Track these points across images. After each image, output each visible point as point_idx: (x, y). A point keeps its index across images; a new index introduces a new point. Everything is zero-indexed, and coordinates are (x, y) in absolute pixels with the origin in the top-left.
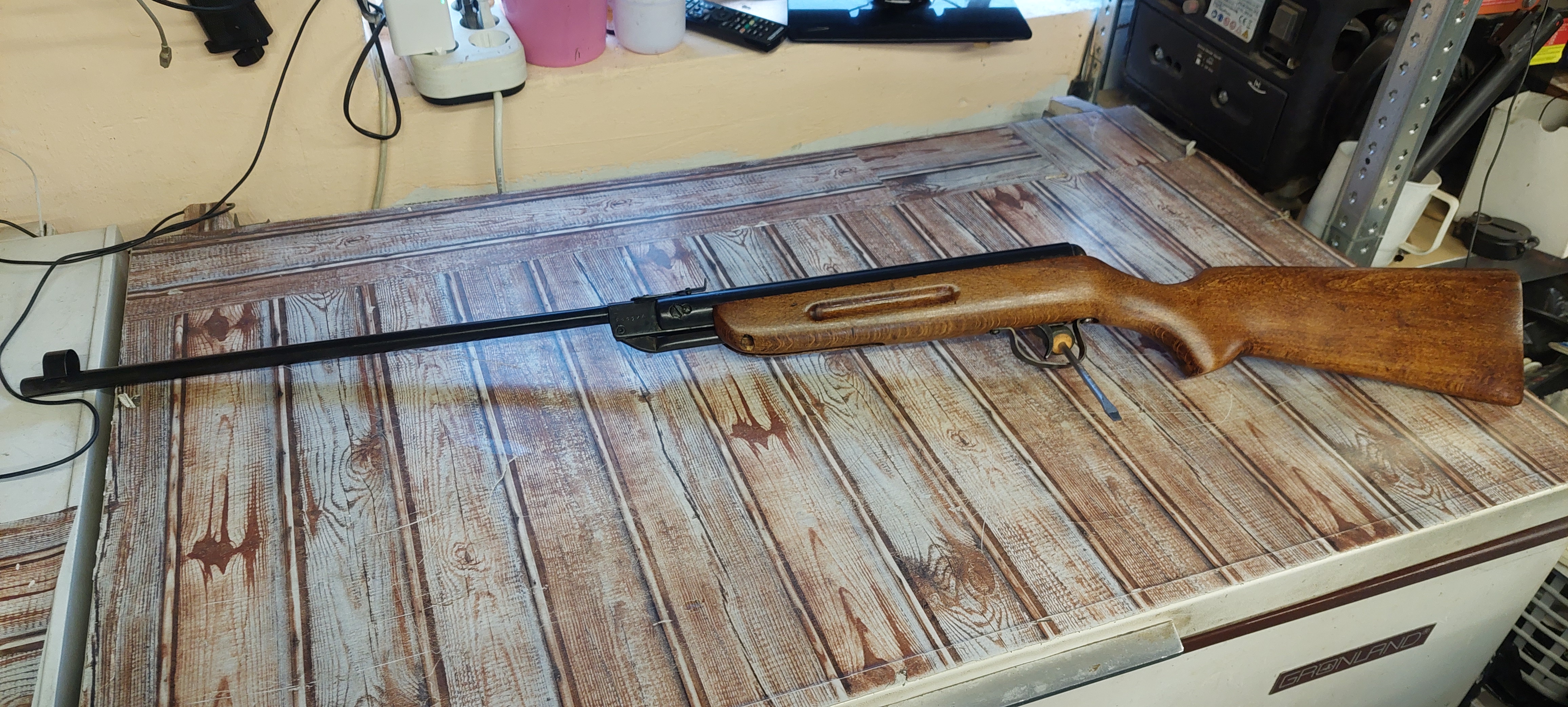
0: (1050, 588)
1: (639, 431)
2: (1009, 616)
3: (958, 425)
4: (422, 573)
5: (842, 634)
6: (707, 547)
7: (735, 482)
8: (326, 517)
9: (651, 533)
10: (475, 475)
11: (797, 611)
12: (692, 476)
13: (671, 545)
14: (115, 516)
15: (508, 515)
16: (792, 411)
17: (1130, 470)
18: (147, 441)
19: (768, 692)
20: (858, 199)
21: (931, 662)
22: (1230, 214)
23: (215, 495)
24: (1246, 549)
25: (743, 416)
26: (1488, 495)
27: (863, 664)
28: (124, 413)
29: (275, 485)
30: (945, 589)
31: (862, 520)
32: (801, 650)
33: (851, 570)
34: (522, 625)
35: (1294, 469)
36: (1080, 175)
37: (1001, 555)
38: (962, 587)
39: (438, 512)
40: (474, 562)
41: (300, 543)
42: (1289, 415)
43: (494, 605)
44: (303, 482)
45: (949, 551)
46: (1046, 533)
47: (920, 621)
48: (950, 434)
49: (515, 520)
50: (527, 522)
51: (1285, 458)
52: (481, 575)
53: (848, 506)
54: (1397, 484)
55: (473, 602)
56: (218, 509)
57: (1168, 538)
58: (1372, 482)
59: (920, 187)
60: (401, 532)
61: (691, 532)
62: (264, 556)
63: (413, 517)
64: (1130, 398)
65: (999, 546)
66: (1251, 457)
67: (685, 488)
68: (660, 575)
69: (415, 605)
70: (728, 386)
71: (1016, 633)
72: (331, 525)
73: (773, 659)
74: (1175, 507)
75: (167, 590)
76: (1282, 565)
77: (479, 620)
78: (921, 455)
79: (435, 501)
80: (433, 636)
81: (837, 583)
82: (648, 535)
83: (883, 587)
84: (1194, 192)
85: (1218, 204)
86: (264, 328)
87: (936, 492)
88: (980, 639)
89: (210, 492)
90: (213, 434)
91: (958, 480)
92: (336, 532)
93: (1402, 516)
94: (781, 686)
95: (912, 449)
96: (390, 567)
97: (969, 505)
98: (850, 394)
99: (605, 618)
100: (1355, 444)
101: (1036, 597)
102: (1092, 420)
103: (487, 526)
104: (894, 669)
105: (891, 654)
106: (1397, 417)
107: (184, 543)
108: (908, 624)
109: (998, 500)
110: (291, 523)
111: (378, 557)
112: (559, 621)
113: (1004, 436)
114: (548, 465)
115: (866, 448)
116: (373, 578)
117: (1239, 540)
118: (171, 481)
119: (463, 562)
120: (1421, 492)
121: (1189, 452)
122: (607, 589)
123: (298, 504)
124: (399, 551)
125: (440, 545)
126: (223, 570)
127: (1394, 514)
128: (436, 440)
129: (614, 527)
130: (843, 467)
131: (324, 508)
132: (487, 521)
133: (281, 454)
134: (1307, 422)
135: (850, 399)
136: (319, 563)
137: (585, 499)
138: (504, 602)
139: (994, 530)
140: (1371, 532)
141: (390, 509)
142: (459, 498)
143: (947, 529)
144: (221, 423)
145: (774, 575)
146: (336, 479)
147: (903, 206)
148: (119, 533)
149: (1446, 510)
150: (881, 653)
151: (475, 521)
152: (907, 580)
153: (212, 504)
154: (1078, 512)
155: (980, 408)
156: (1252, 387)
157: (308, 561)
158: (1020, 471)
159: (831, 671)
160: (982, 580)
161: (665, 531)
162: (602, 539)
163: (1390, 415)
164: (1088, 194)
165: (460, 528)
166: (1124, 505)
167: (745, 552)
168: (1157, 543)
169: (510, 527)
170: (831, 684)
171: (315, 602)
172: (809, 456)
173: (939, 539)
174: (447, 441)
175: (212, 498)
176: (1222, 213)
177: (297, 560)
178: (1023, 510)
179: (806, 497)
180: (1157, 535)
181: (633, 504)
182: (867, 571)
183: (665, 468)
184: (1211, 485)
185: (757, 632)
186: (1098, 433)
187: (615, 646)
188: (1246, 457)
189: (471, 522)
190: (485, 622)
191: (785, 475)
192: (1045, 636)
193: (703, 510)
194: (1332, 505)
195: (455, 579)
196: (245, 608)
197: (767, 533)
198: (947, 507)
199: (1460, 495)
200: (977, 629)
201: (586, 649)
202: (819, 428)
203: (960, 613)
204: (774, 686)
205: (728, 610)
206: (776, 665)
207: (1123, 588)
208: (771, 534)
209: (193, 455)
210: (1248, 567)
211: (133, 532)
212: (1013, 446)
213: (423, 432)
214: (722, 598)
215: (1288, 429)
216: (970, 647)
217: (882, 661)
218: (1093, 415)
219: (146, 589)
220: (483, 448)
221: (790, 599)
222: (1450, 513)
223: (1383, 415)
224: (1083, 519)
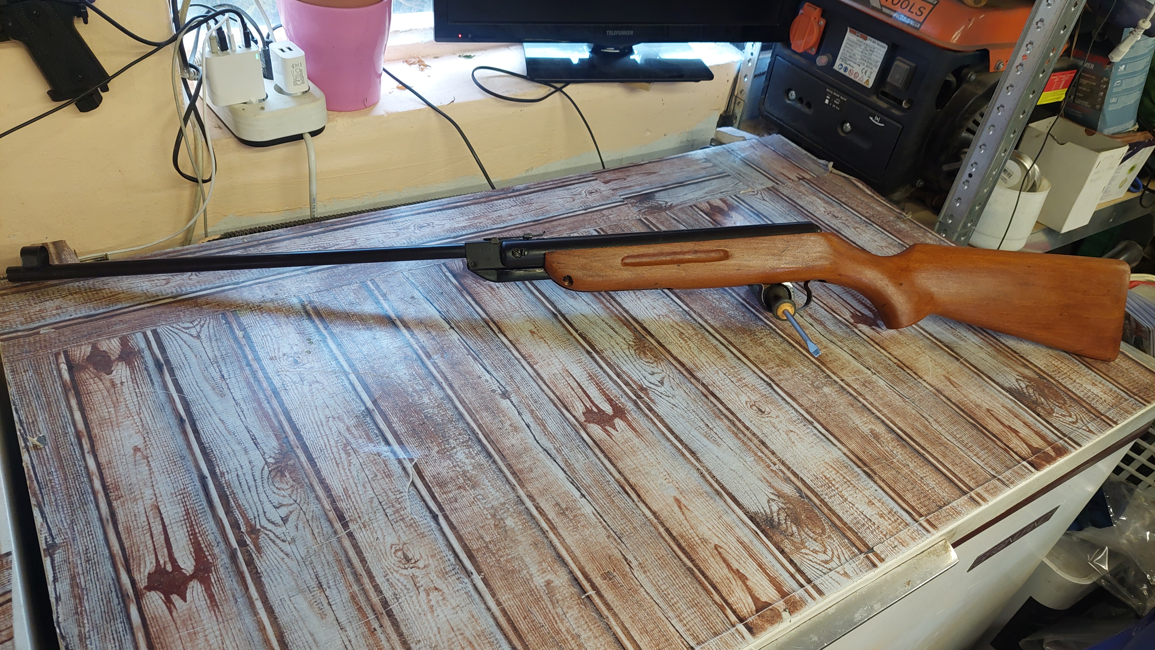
0: (864, 525)
1: (511, 425)
2: (844, 552)
3: (752, 397)
4: (371, 577)
5: (730, 584)
6: (601, 522)
7: (602, 463)
8: (266, 534)
9: (551, 515)
10: (387, 480)
11: (689, 569)
12: (567, 461)
13: (571, 524)
14: (57, 557)
15: (428, 513)
16: (624, 396)
17: (883, 422)
18: (66, 479)
19: (692, 645)
20: (611, 215)
21: (803, 599)
22: (873, 216)
23: (152, 525)
24: (980, 476)
25: (589, 404)
26: (1111, 417)
27: (754, 608)
28: (33, 453)
29: (207, 509)
30: (791, 536)
31: (711, 485)
32: (704, 604)
33: (717, 529)
34: (474, 613)
35: (988, 410)
36: (763, 189)
37: (820, 501)
38: (802, 533)
39: (366, 517)
40: (413, 561)
41: (250, 563)
42: (970, 369)
43: (444, 599)
44: (233, 503)
45: (783, 503)
46: (845, 480)
47: (783, 566)
48: (749, 406)
49: (435, 517)
50: (446, 517)
51: (979, 402)
52: (424, 572)
53: (696, 475)
54: (1054, 415)
55: (424, 598)
56: (160, 539)
57: (928, 474)
58: (1038, 415)
59: (653, 203)
60: (339, 540)
61: (583, 511)
62: (219, 579)
63: (345, 526)
64: (862, 364)
65: (816, 495)
66: (957, 403)
67: (565, 472)
68: (572, 552)
69: (375, 608)
70: (567, 379)
71: (854, 565)
72: (274, 542)
73: (686, 615)
74: (923, 448)
75: (134, 625)
76: (1007, 486)
77: (436, 615)
78: (735, 425)
79: (360, 509)
80: (400, 635)
81: (711, 541)
82: (550, 517)
83: (746, 540)
84: (843, 200)
85: (862, 208)
86: (146, 359)
87: (756, 454)
88: (832, 573)
89: (146, 523)
90: (130, 466)
91: (769, 443)
92: (280, 548)
93: (1066, 439)
94: (700, 637)
95: (725, 420)
96: (339, 574)
97: (783, 463)
98: (663, 378)
99: (541, 597)
100: (1018, 387)
101: (857, 533)
102: (843, 384)
103: (412, 525)
104: (779, 609)
105: (771, 596)
106: (1036, 364)
107: (137, 577)
108: (775, 568)
109: (802, 456)
110: (235, 545)
111: (326, 567)
112: (504, 605)
113: (788, 403)
114: (446, 464)
115: (692, 423)
116: (329, 588)
117: (973, 470)
118: (104, 516)
119: (403, 562)
120: (1071, 420)
121: (916, 403)
122: (533, 570)
123: (235, 525)
124: (344, 559)
125: (378, 548)
126: (184, 599)
127: (1061, 438)
128: (341, 451)
129: (520, 513)
130: (681, 441)
131: (260, 525)
132: (412, 521)
133: (202, 479)
134: (983, 373)
135: (665, 382)
136: (273, 579)
137: (487, 491)
138: (451, 594)
139: (808, 481)
140: (1053, 454)
141: (323, 521)
142: (380, 503)
143: (775, 485)
144: (135, 454)
145: (661, 540)
146: (263, 496)
147: (646, 219)
148: (67, 574)
149: (1090, 431)
150: (764, 597)
151: (401, 522)
152: (762, 532)
153: (152, 535)
154: (860, 460)
155: (762, 382)
156: (938, 349)
157: (263, 579)
158: (809, 431)
159: (733, 618)
160: (814, 524)
161: (563, 513)
162: (513, 525)
163: (1031, 363)
164: (774, 204)
165: (390, 530)
166: (889, 451)
167: (632, 523)
168: (922, 478)
169: (433, 524)
170: (737, 630)
171: (283, 619)
172: (651, 434)
173: (772, 494)
174: (351, 451)
175: (150, 528)
176: (867, 215)
177: (252, 580)
178: (822, 462)
179: (662, 470)
180: (919, 471)
181: (528, 491)
182: (729, 528)
183: (543, 456)
184: (940, 429)
185: (666, 593)
186: (851, 395)
187: (558, 621)
188: (954, 404)
189: (398, 524)
190: (441, 616)
191: (639, 453)
192: (875, 566)
193: (586, 490)
194: (1021, 435)
195: (402, 579)
196: (217, 633)
197: (643, 505)
198: (769, 466)
199: (1094, 419)
200: (825, 566)
201: (535, 628)
202: (651, 409)
203: (809, 554)
204: (694, 638)
205: (636, 576)
206: (690, 619)
207: (912, 518)
208: (646, 505)
209: (117, 488)
210: (987, 491)
211: (81, 572)
212: (797, 411)
213: (327, 444)
214: (627, 566)
215: (973, 379)
216: (826, 582)
217: (767, 604)
218: (842, 380)
219: (113, 628)
220: (386, 454)
221: (681, 560)
222: (1094, 433)
223: (1027, 363)
224: (865, 464)
